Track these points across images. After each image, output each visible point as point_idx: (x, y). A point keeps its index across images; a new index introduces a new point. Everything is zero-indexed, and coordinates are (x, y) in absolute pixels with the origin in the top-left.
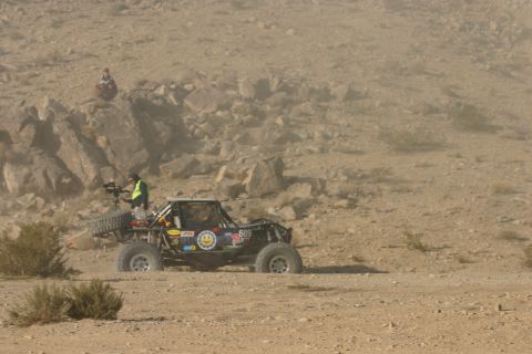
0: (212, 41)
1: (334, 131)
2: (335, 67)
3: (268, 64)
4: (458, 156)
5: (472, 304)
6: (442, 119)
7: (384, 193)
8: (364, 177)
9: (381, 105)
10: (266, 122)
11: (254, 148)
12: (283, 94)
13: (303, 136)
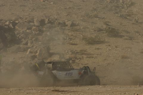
0: (25, 6)
1: (67, 37)
2: (67, 15)
3: (44, 14)
4: (109, 46)
6: (103, 33)
7: (84, 58)
8: (77, 53)
9: (83, 28)
10: (44, 34)
11: (40, 43)
12: (50, 24)
13: (56, 39)
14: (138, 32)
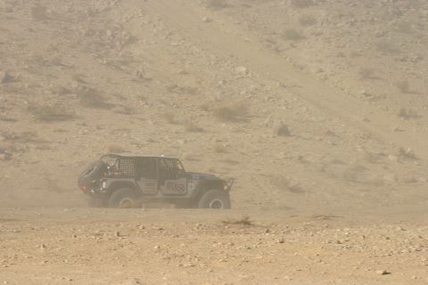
4: (84, 125)
5: (97, 232)
6: (72, 98)
7: (31, 149)
8: (16, 138)
9: (29, 87)
14: (143, 99)
